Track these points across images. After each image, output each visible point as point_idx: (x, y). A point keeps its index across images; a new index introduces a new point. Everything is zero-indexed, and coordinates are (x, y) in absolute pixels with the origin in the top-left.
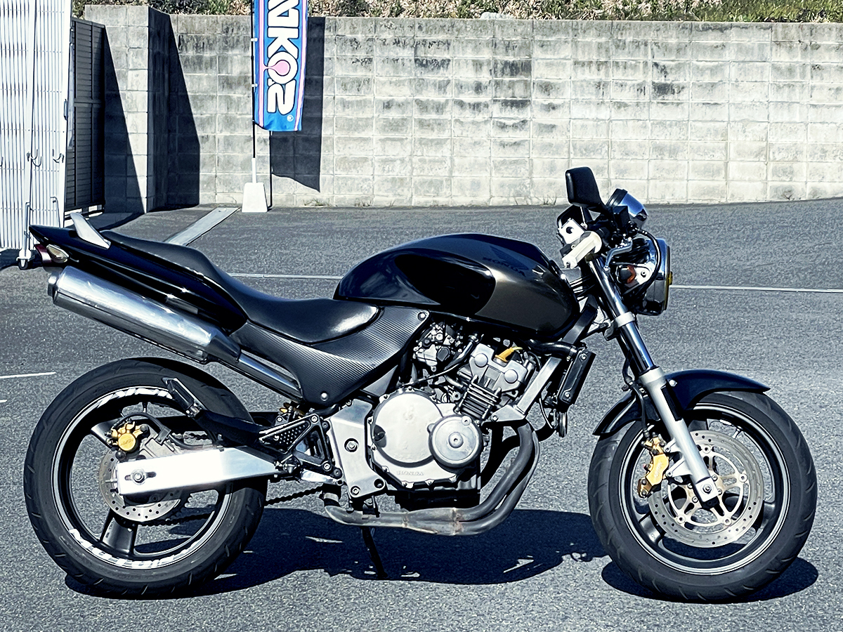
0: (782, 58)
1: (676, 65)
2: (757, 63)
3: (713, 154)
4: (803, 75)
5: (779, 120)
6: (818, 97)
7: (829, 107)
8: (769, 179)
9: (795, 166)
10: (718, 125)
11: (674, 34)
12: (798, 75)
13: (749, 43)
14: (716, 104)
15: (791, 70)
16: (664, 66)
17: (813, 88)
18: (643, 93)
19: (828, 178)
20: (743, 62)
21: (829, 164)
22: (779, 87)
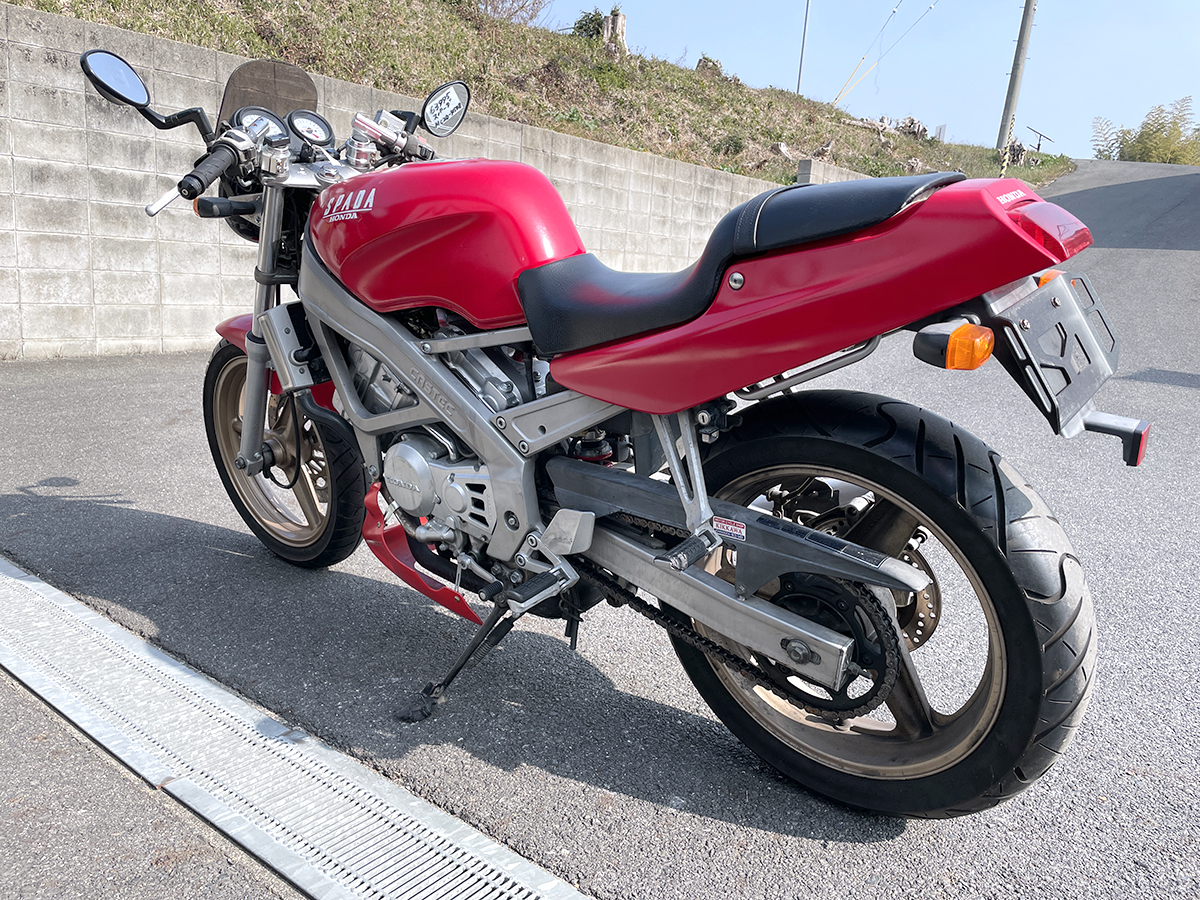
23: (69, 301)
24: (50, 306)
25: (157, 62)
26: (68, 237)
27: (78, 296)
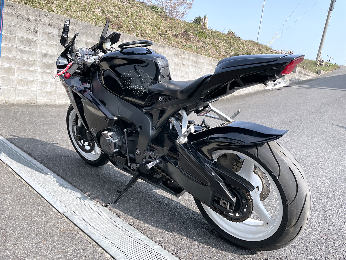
23: (50, 89)
24: (44, 90)
25: (78, 27)
26: (51, 72)
27: (52, 88)
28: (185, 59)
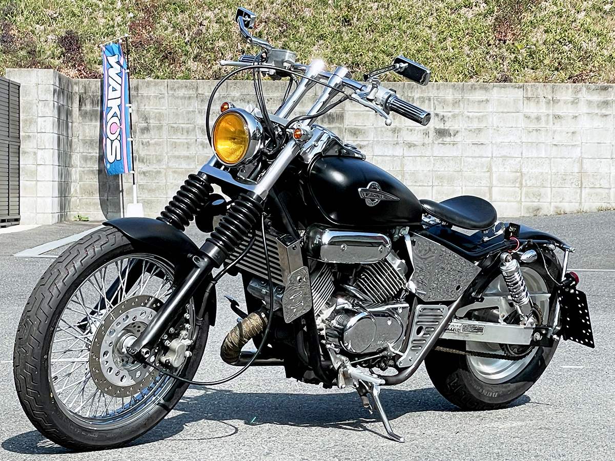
0: (532, 109)
1: (452, 115)
2: (513, 114)
3: (480, 181)
4: (547, 122)
5: (530, 156)
6: (558, 138)
7: (566, 146)
8: (523, 200)
9: (542, 190)
10: (484, 159)
11: (451, 93)
12: (544, 122)
13: (506, 99)
14: (482, 144)
15: (538, 119)
16: (443, 116)
17: (554, 132)
18: (427, 136)
19: (567, 199)
20: (502, 112)
21: (568, 189)
22: (530, 132)
28: (561, 103)
